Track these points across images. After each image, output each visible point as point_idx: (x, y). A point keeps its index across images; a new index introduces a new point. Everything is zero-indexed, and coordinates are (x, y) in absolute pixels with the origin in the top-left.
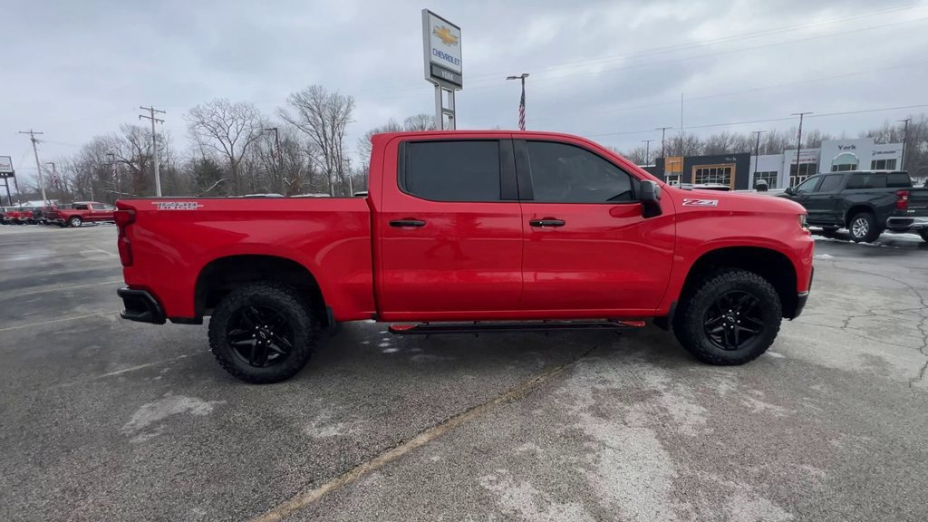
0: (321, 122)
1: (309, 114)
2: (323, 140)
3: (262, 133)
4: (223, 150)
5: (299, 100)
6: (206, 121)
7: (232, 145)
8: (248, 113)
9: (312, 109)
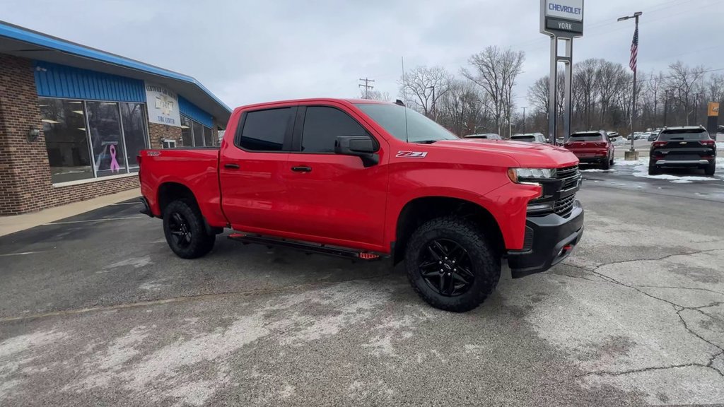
0: (494, 76)
1: (486, 70)
2: (494, 90)
3: (448, 89)
4: (421, 103)
5: (478, 60)
6: (410, 83)
7: (427, 100)
8: (439, 74)
9: (487, 66)
